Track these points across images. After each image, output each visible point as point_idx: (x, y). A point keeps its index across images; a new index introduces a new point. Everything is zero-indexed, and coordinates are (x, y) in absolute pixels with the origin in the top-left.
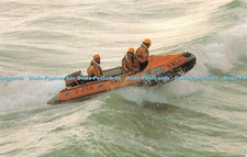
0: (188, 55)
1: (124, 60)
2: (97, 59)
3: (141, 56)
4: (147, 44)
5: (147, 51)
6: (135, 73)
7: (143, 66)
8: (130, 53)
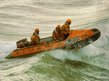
0: (95, 30)
1: (54, 32)
2: (37, 31)
3: (65, 30)
4: (69, 23)
5: (69, 27)
6: (61, 41)
7: (66, 36)
8: (58, 28)
